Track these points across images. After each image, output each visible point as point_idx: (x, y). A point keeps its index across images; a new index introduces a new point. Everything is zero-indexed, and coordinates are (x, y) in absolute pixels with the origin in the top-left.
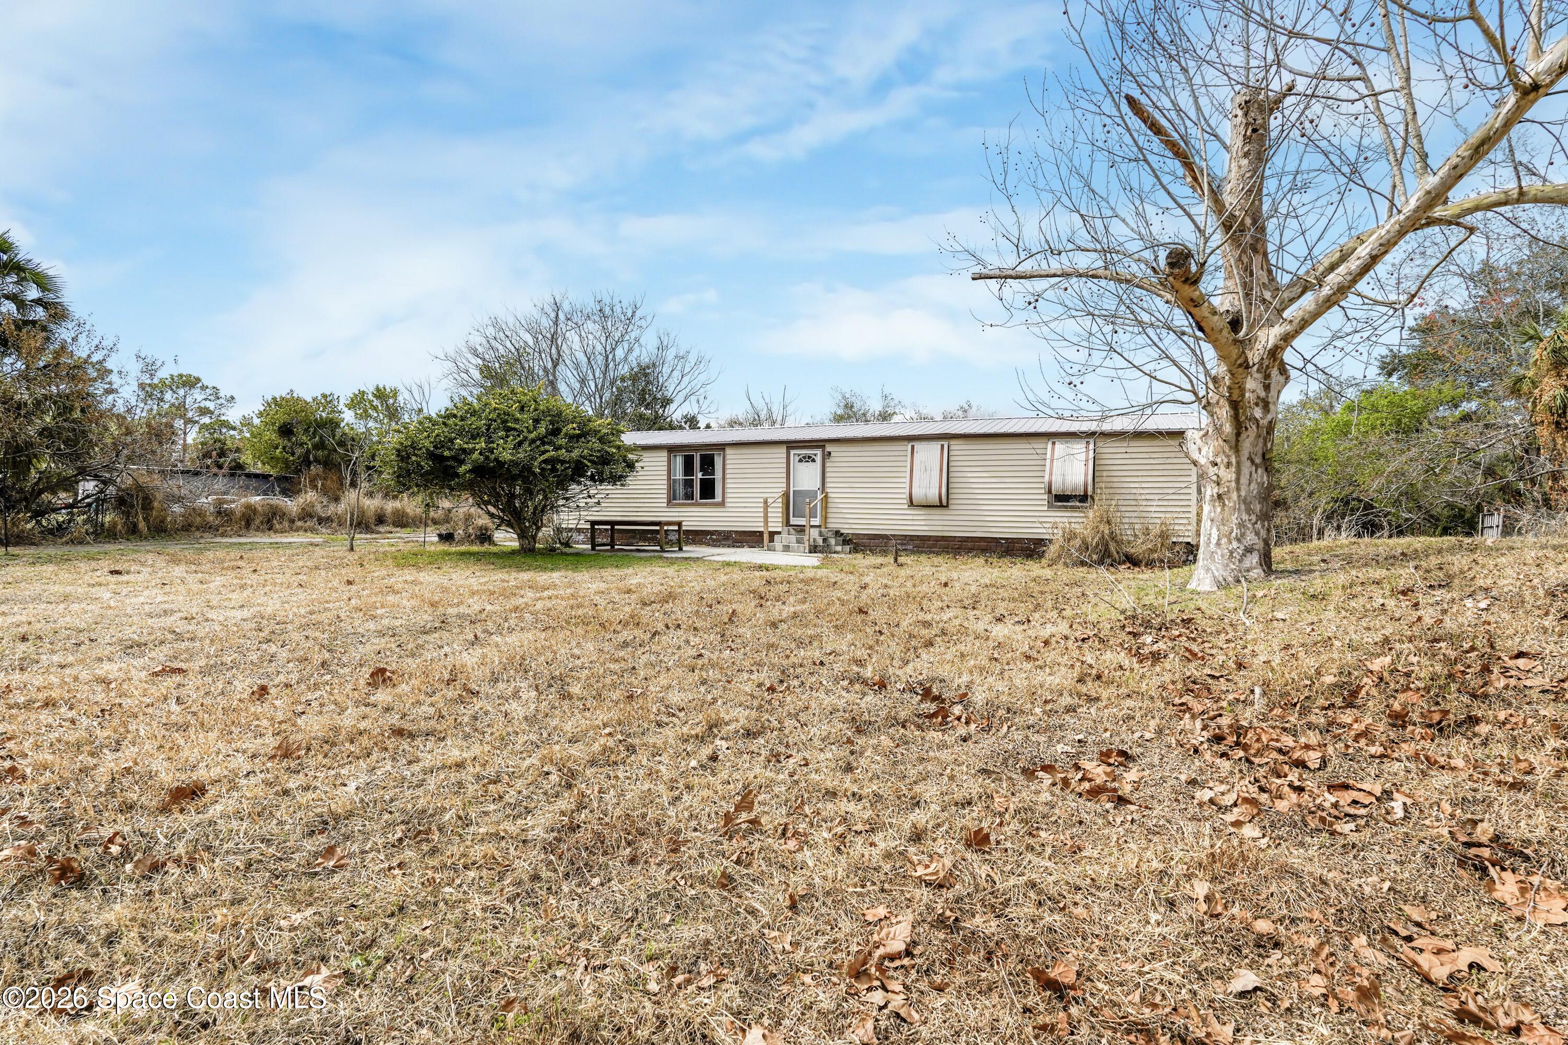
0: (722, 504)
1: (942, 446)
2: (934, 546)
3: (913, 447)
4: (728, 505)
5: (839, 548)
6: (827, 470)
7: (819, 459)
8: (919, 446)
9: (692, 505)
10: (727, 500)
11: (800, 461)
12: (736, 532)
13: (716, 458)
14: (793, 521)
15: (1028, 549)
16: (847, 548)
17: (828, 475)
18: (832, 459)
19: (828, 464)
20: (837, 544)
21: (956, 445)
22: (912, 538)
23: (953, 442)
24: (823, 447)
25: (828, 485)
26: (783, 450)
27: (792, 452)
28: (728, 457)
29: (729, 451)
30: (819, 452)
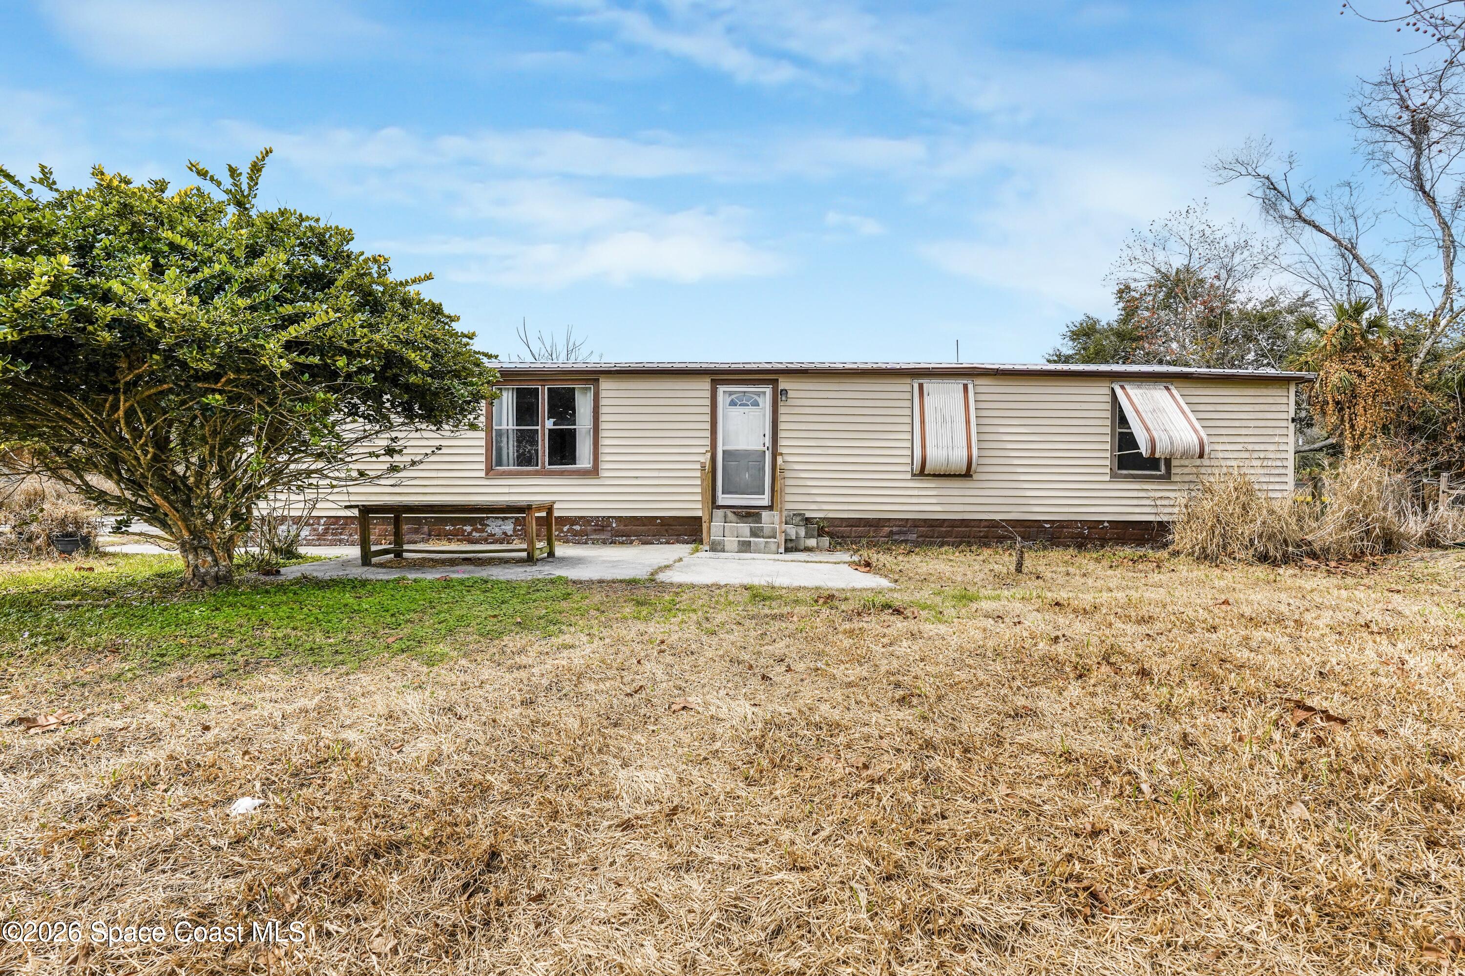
0: (594, 472)
1: (966, 387)
2: (948, 534)
3: (921, 386)
4: (603, 474)
5: (812, 542)
6: (782, 418)
7: (766, 402)
8: (930, 386)
9: (537, 474)
10: (602, 466)
11: (733, 403)
12: (619, 519)
13: (577, 395)
14: (723, 499)
15: (1081, 535)
16: (826, 541)
17: (781, 426)
18: (790, 402)
19: (782, 410)
20: (808, 536)
21: (985, 385)
22: (916, 524)
23: (979, 381)
24: (775, 382)
25: (781, 442)
26: (705, 385)
27: (721, 389)
28: (603, 394)
29: (605, 385)
30: (768, 390)
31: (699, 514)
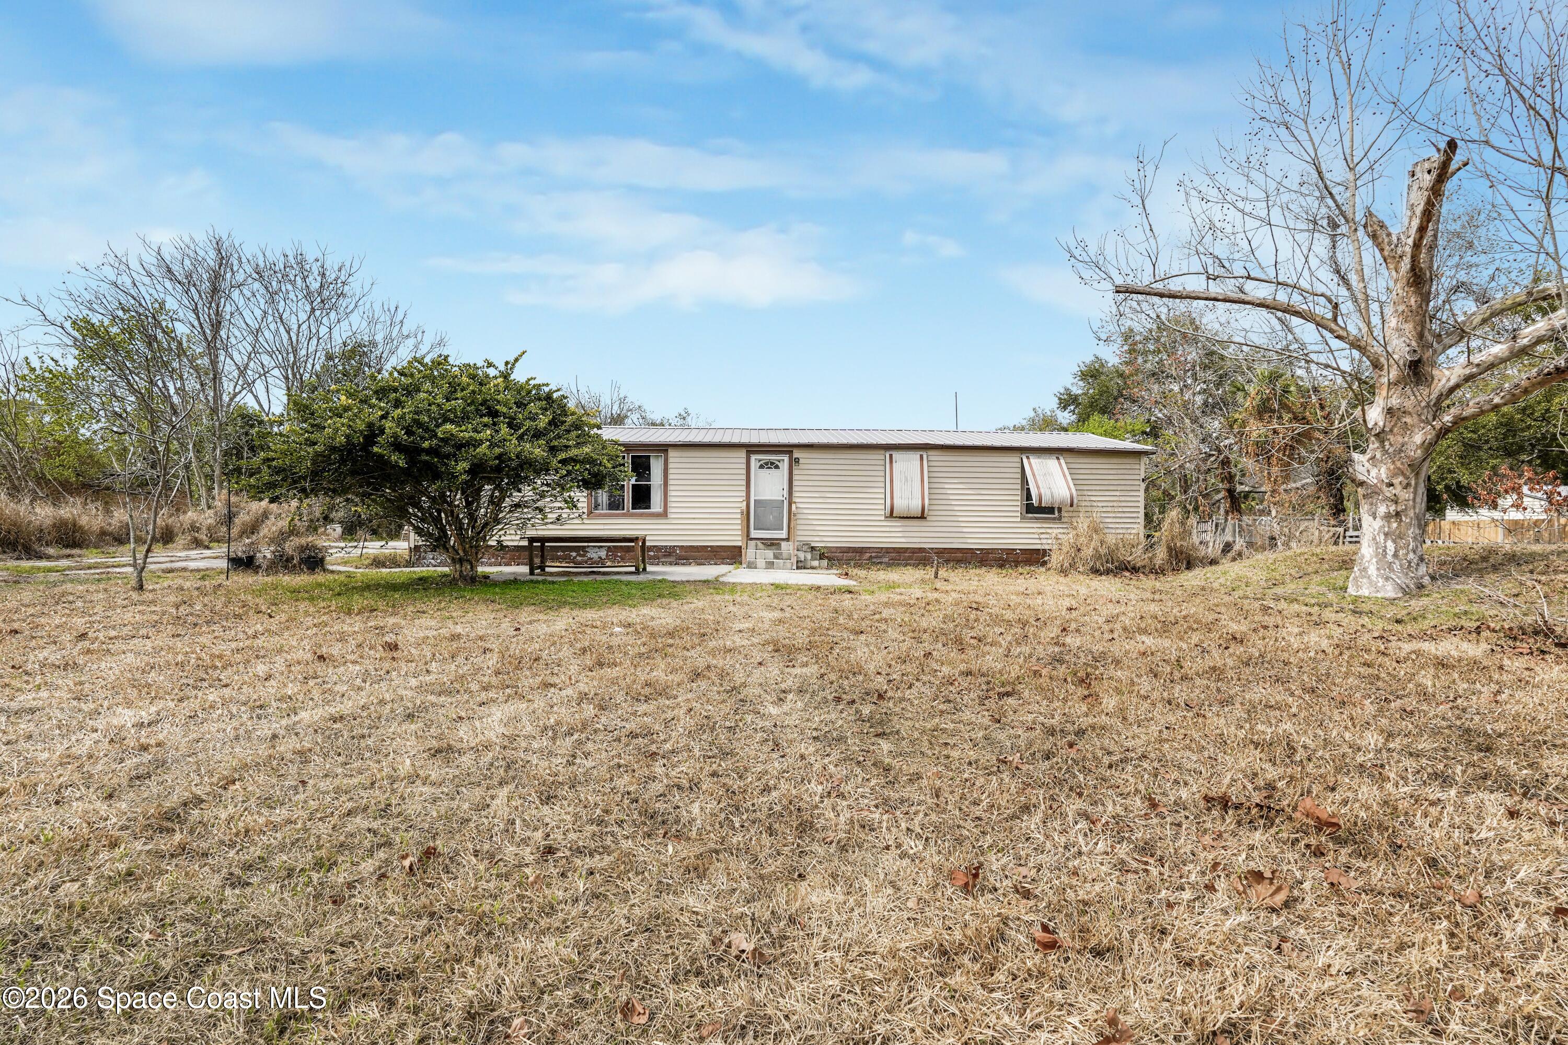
0: (664, 514)
1: (921, 457)
2: (910, 558)
3: (891, 456)
4: (670, 516)
5: (815, 563)
6: (795, 477)
7: (785, 466)
8: (897, 455)
9: (624, 515)
10: (670, 510)
11: (761, 467)
12: (682, 547)
13: (652, 461)
14: (754, 534)
15: (1001, 559)
16: (825, 562)
17: (795, 483)
18: (801, 466)
19: (795, 472)
20: (813, 559)
21: (935, 456)
22: (888, 550)
23: (931, 453)
24: (790, 453)
25: (795, 494)
26: (742, 454)
27: (753, 458)
28: (670, 460)
29: (672, 453)
30: (786, 458)
31: (739, 544)
